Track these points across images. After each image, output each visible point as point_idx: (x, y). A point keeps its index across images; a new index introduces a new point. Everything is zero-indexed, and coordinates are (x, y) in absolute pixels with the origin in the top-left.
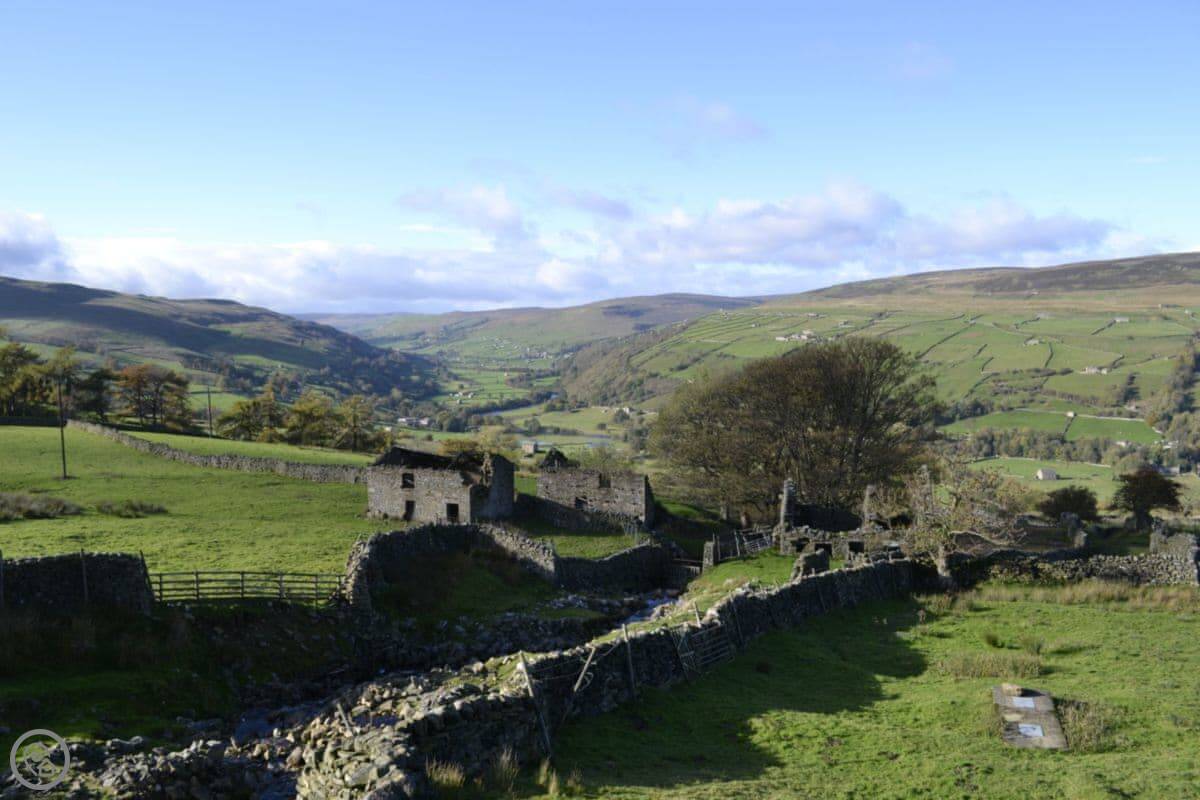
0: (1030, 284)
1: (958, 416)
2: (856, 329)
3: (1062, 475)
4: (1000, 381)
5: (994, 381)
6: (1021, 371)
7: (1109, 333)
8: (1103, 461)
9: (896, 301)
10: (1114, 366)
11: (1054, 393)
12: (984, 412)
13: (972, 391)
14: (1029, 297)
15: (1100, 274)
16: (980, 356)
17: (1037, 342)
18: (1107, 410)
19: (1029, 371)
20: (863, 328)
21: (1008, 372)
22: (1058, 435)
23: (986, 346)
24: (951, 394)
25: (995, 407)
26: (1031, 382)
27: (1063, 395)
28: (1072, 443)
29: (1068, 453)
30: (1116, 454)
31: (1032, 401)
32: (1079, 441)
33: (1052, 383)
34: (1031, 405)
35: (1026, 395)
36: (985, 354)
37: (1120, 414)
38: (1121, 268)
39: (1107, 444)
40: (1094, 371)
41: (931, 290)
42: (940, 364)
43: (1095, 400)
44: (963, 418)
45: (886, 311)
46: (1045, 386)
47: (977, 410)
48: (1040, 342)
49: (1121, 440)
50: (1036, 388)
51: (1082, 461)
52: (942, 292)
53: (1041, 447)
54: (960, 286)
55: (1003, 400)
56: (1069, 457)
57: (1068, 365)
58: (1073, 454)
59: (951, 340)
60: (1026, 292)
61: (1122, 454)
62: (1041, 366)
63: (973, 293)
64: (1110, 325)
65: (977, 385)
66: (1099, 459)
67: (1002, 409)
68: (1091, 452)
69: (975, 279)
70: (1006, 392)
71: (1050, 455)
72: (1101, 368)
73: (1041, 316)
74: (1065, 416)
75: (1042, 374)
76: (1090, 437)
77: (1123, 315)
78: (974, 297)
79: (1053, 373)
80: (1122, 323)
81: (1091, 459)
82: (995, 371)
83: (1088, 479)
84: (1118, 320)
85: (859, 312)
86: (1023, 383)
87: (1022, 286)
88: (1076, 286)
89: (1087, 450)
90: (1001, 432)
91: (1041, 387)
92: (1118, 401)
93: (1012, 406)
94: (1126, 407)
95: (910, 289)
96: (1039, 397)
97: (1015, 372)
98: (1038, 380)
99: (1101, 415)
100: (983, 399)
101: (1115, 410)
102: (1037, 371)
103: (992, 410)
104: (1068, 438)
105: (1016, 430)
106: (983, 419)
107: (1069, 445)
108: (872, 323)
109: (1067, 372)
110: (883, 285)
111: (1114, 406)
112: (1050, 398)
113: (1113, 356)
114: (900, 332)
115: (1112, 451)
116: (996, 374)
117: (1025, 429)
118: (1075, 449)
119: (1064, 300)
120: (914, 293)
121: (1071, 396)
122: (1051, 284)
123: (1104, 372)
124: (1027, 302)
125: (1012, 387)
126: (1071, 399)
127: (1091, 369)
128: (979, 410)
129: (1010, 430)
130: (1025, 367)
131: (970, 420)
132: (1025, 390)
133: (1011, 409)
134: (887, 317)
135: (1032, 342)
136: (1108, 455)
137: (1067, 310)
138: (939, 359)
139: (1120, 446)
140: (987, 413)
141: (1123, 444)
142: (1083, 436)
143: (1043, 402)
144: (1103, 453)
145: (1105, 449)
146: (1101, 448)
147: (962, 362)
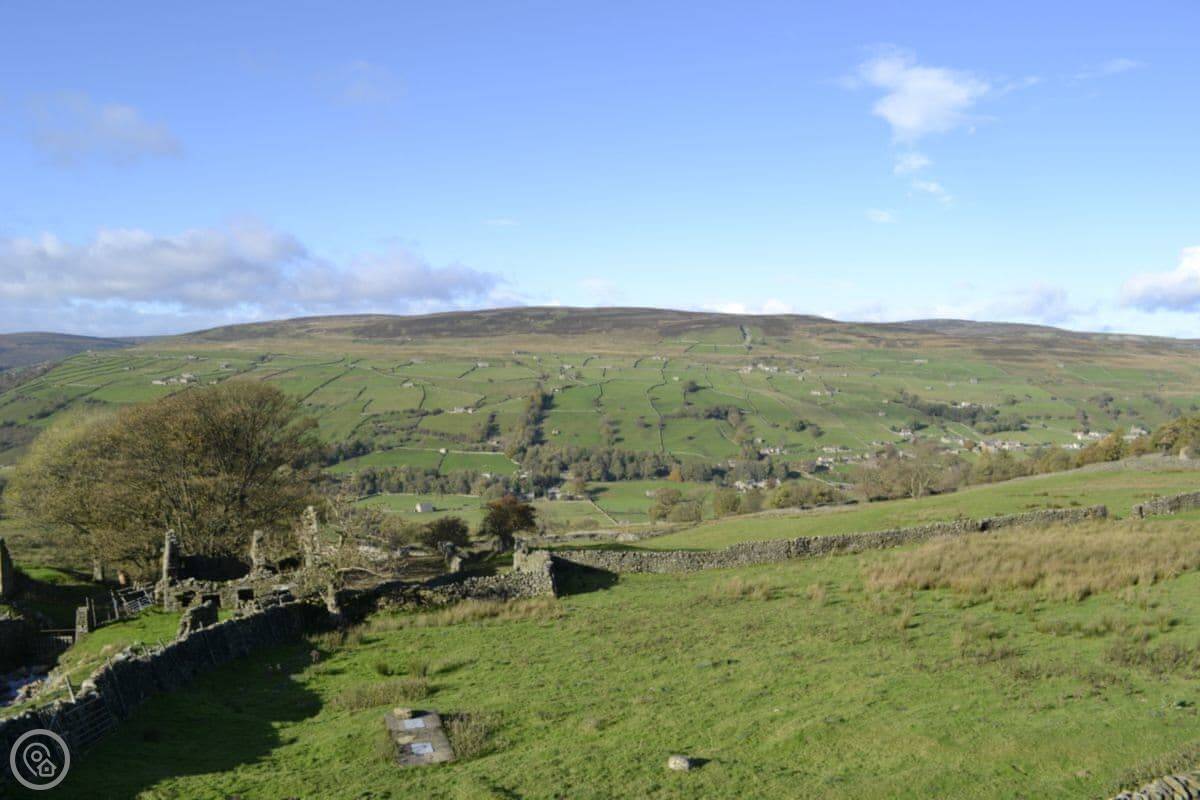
0: (404, 331)
1: (341, 457)
2: (238, 373)
3: (438, 507)
4: (379, 422)
5: (374, 422)
6: (398, 412)
7: (473, 377)
8: (472, 492)
9: (280, 345)
10: (478, 405)
11: (428, 432)
12: (365, 452)
13: (354, 433)
14: (403, 343)
15: (464, 323)
16: (362, 397)
17: (411, 384)
18: (474, 445)
19: (405, 412)
20: (245, 371)
21: (386, 413)
22: (433, 470)
23: (365, 388)
24: (334, 435)
25: (376, 447)
26: (407, 422)
27: (435, 434)
28: (445, 477)
29: (442, 487)
30: (483, 485)
31: (409, 439)
32: (451, 474)
33: (426, 423)
34: (407, 443)
35: (403, 435)
36: (366, 396)
37: (484, 449)
38: (478, 317)
39: (475, 476)
40: (461, 410)
41: (312, 335)
42: (323, 407)
43: (463, 437)
44: (346, 458)
45: (269, 353)
46: (420, 425)
47: (359, 450)
48: (415, 385)
49: (487, 471)
50: (412, 428)
51: (455, 493)
52: (324, 336)
53: (419, 483)
54: (338, 331)
55: (383, 440)
56: (443, 490)
57: (440, 406)
58: (447, 487)
59: (334, 382)
60: (399, 339)
61: (488, 485)
62: (416, 408)
63: (352, 338)
64: (473, 369)
65: (357, 427)
66: (468, 492)
67: (382, 448)
68: (461, 485)
69: (354, 325)
70: (385, 433)
71: (427, 490)
72: (467, 408)
73: (414, 360)
74: (438, 452)
75: (415, 415)
76: (461, 471)
77: (484, 360)
78: (354, 341)
79: (427, 414)
80: (484, 367)
81: (462, 491)
82: (375, 413)
83: (460, 509)
84: (480, 365)
85: (240, 356)
86: (400, 424)
87: (397, 333)
88: (445, 333)
89: (459, 483)
90: (382, 470)
91: (416, 426)
92: (482, 438)
93: (391, 445)
94: (489, 442)
95: (291, 333)
96: (416, 436)
97: (393, 413)
98: (415, 420)
99: (468, 450)
100: (363, 440)
101: (480, 445)
102: (412, 411)
103: (373, 449)
104: (442, 473)
105: (396, 468)
106: (363, 459)
107: (442, 478)
108: (254, 366)
109: (438, 412)
110: (264, 328)
111: (478, 442)
112: (425, 437)
113: (477, 397)
114: (284, 376)
115: (479, 482)
116: (376, 416)
117: (404, 467)
118: (448, 483)
119: (435, 346)
120: (297, 336)
121: (443, 434)
122: (421, 332)
123: (470, 411)
124: (403, 347)
125: (390, 427)
126: (443, 437)
127: (458, 409)
128: (361, 450)
129: (390, 469)
130: (401, 409)
131: (353, 460)
132: (402, 430)
133: (390, 448)
134: (270, 361)
135: (407, 385)
136: (476, 486)
137: (437, 355)
138: (321, 403)
139: (486, 478)
140: (369, 452)
141: (488, 476)
142: (455, 471)
143: (418, 441)
144: (471, 485)
145: (473, 481)
146: (470, 480)
147: (345, 404)
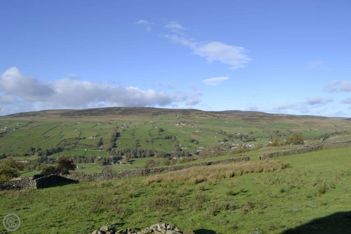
0: (76, 114)
1: (54, 152)
2: (22, 127)
3: (83, 167)
5: (65, 142)
7: (96, 128)
9: (37, 118)
10: (97, 136)
11: (81, 144)
12: (62, 151)
13: (58, 145)
14: (75, 118)
15: (94, 112)
16: (61, 134)
17: (77, 130)
18: (96, 148)
19: (74, 138)
20: (25, 126)
21: (69, 139)
22: (83, 156)
23: (62, 131)
24: (52, 146)
25: (65, 149)
26: (75, 141)
27: (84, 145)
29: (85, 161)
30: (98, 160)
32: (88, 157)
33: (81, 142)
34: (75, 148)
35: (74, 145)
37: (98, 149)
38: (99, 110)
39: (95, 157)
40: (92, 138)
41: (47, 115)
42: (49, 137)
43: (92, 146)
45: (32, 121)
46: (79, 142)
47: (60, 150)
50: (76, 143)
51: (89, 163)
52: (51, 116)
53: (78, 160)
54: (56, 114)
55: (67, 147)
57: (85, 136)
58: (87, 161)
59: (52, 130)
60: (74, 116)
62: (78, 137)
63: (60, 116)
64: (96, 125)
65: (59, 143)
66: (93, 162)
67: (67, 149)
68: (91, 160)
69: (60, 112)
70: (68, 145)
71: (80, 162)
73: (78, 123)
74: (84, 150)
75: (78, 139)
76: (91, 156)
77: (100, 123)
79: (81, 139)
80: (99, 125)
81: (91, 162)
82: (65, 139)
83: (90, 168)
84: (98, 124)
85: (23, 121)
86: (72, 142)
87: (73, 115)
88: (88, 115)
90: (67, 156)
92: (98, 146)
93: (70, 148)
94: (100, 147)
96: (77, 146)
97: (71, 139)
98: (77, 141)
99: (94, 149)
100: (61, 146)
101: (97, 148)
103: (64, 150)
104: (85, 157)
105: (71, 155)
106: (61, 153)
107: (85, 159)
108: (28, 125)
109: (84, 138)
110: (32, 113)
111: (97, 147)
112: (80, 146)
113: (97, 134)
114: (37, 128)
116: (65, 140)
117: (73, 155)
119: (85, 119)
120: (42, 116)
121: (86, 145)
122: (81, 114)
123: (94, 138)
124: (75, 119)
125: (69, 143)
126: (86, 146)
127: (91, 138)
129: (69, 155)
130: (73, 137)
131: (57, 153)
132: (73, 144)
134: (33, 123)
135: (75, 130)
136: (96, 161)
137: (85, 121)
139: (99, 158)
141: (99, 157)
143: (78, 147)
144: (94, 160)
145: (95, 159)
146: (94, 159)
147: (56, 136)
